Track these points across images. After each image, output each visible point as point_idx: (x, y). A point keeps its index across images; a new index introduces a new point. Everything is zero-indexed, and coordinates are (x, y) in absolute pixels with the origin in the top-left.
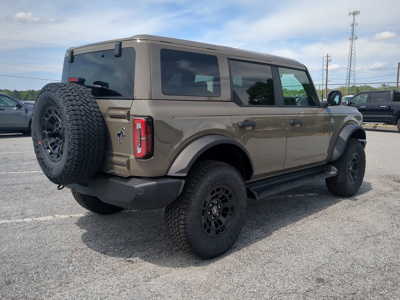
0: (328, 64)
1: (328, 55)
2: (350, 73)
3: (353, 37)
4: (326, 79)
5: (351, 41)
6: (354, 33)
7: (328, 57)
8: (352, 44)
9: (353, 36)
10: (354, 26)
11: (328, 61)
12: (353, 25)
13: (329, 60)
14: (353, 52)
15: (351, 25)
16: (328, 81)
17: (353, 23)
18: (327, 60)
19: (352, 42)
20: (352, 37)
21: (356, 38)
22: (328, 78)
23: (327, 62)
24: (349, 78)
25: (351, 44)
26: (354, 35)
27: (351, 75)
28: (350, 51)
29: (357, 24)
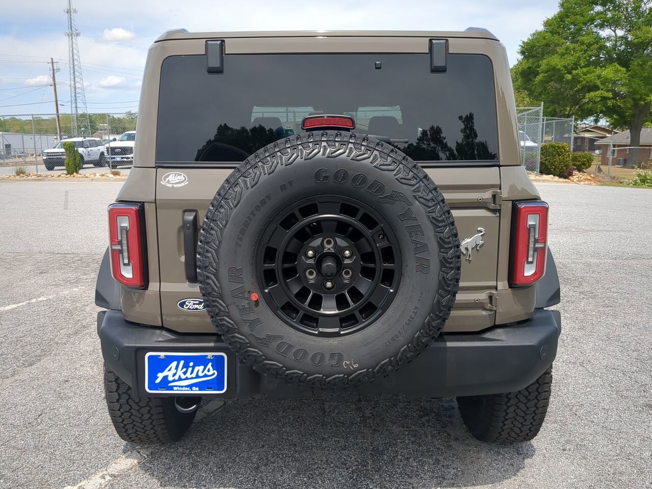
0: (55, 75)
1: (52, 59)
2: (75, 93)
3: (72, 33)
4: (55, 102)
5: (70, 38)
6: (73, 25)
7: (53, 63)
8: (72, 43)
9: (71, 29)
10: (72, 13)
11: (54, 70)
12: (69, 12)
13: (55, 68)
14: (75, 57)
15: (66, 10)
16: (59, 106)
17: (69, 8)
18: (52, 69)
19: (72, 38)
20: (70, 31)
21: (78, 35)
22: (58, 99)
23: (52, 72)
24: (76, 100)
25: (70, 44)
26: (73, 29)
27: (77, 95)
28: (71, 55)
29: (75, 11)
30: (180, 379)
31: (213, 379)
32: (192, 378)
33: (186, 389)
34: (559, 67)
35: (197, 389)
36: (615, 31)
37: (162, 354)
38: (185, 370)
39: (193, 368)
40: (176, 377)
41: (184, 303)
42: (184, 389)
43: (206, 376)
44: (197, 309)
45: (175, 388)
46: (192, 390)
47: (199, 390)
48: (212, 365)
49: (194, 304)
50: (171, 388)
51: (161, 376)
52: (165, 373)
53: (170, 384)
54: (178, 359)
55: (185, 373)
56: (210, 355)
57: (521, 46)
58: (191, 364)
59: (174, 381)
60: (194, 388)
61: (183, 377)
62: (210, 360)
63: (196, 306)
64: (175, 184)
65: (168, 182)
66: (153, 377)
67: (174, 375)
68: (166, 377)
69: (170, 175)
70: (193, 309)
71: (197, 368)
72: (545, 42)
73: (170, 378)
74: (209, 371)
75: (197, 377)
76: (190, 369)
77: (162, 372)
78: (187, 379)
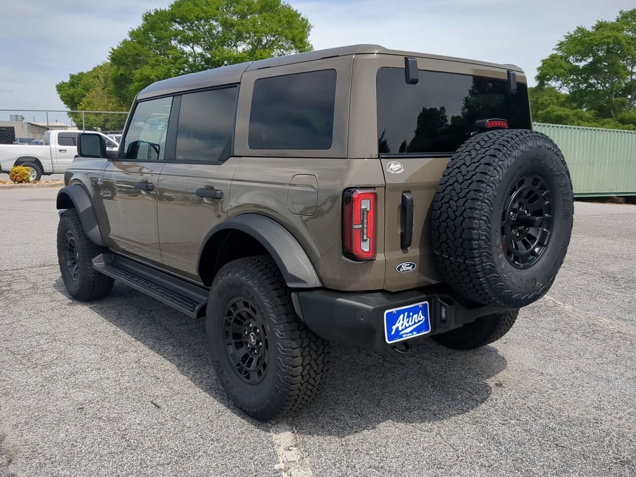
30: (406, 328)
31: (423, 323)
32: (412, 325)
33: (410, 334)
34: (152, 77)
35: (416, 333)
36: (193, 48)
37: (394, 310)
38: (408, 319)
39: (412, 316)
40: (404, 327)
41: (401, 267)
42: (409, 334)
43: (419, 321)
44: (408, 270)
45: (404, 336)
46: (413, 335)
47: (417, 333)
48: (422, 313)
49: (407, 266)
50: (401, 337)
51: (394, 328)
52: (397, 325)
53: (401, 333)
54: (403, 312)
55: (408, 322)
56: (420, 304)
57: (111, 53)
58: (411, 314)
59: (403, 330)
60: (414, 333)
61: (407, 325)
62: (420, 309)
63: (408, 268)
64: (396, 171)
65: (392, 169)
66: (390, 330)
67: (402, 325)
68: (397, 328)
69: (391, 164)
70: (406, 271)
71: (414, 316)
72: (135, 52)
73: (400, 329)
74: (420, 317)
75: (415, 323)
76: (411, 318)
77: (395, 325)
78: (410, 326)
